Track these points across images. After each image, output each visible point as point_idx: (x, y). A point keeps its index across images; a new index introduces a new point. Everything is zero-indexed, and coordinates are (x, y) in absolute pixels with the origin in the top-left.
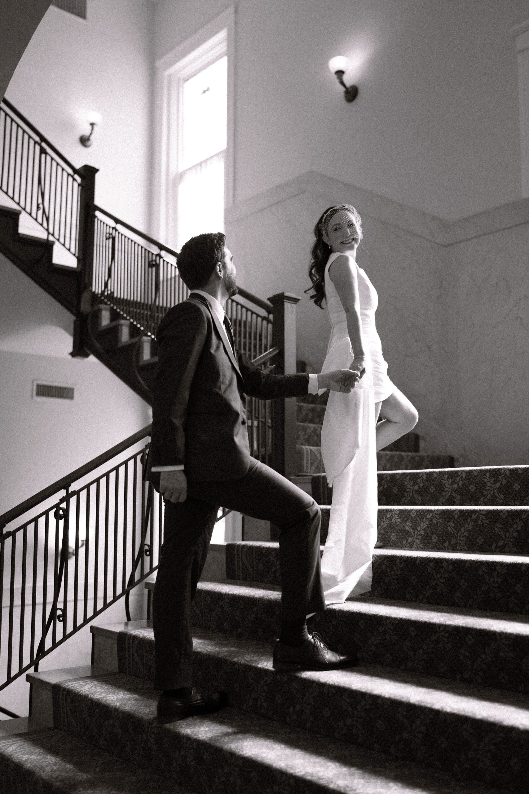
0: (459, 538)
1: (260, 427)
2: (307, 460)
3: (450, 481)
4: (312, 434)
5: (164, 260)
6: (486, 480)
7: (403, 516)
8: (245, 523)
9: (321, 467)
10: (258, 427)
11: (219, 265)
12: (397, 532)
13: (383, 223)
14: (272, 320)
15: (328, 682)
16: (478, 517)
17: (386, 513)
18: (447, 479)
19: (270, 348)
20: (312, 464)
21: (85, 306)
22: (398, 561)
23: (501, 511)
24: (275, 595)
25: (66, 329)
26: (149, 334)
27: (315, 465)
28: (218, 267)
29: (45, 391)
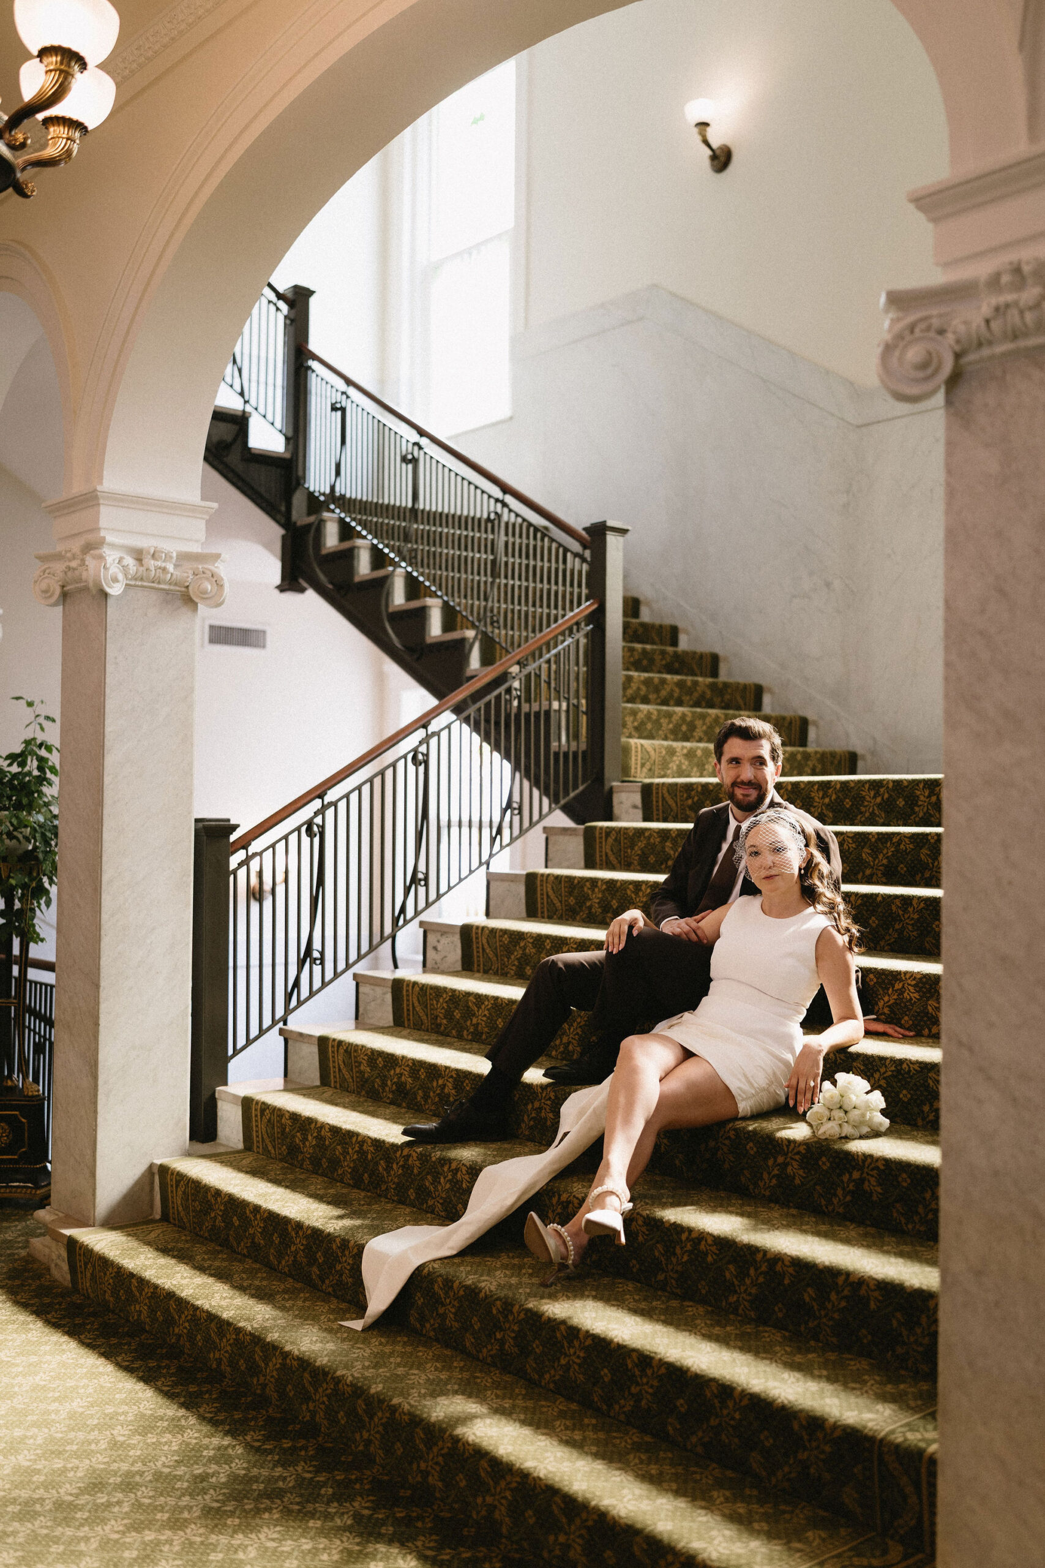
1: (571, 712)
2: (636, 760)
4: (645, 720)
5: (425, 453)
6: (864, 793)
8: (550, 845)
10: (568, 711)
14: (589, 559)
18: (817, 791)
19: (586, 601)
20: (643, 765)
21: (299, 515)
23: (870, 833)
26: (404, 565)
29: (222, 635)
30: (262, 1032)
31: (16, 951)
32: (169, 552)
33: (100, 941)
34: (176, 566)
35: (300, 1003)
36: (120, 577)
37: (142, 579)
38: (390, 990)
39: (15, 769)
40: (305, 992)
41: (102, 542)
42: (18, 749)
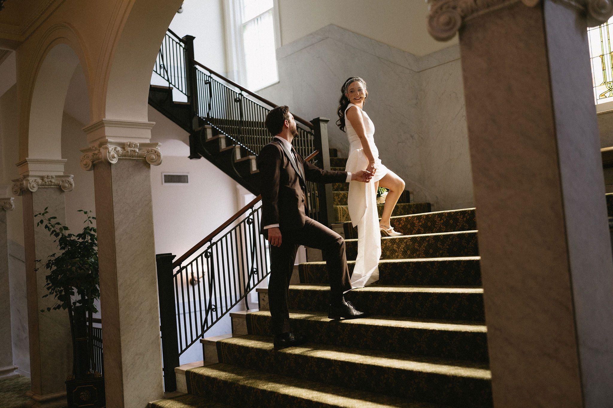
0: (421, 251)
2: (341, 214)
3: (418, 221)
4: (343, 197)
5: (244, 97)
6: (436, 219)
7: (392, 242)
8: (308, 253)
9: (348, 218)
10: (310, 197)
11: (286, 121)
12: (390, 251)
13: (379, 58)
14: (314, 134)
15: (354, 323)
16: (429, 239)
17: (383, 241)
18: (416, 220)
19: (314, 151)
20: (343, 216)
21: (195, 126)
22: (389, 265)
23: (440, 235)
24: (328, 288)
25: (184, 141)
26: (239, 143)
27: (346, 216)
28: (286, 122)
29: (170, 179)
30: (193, 342)
31: (87, 316)
32: (136, 144)
33: (119, 310)
34: (139, 149)
35: (208, 328)
36: (116, 156)
37: (125, 156)
38: (245, 319)
39: (81, 240)
40: (210, 323)
41: (106, 142)
42: (81, 232)
